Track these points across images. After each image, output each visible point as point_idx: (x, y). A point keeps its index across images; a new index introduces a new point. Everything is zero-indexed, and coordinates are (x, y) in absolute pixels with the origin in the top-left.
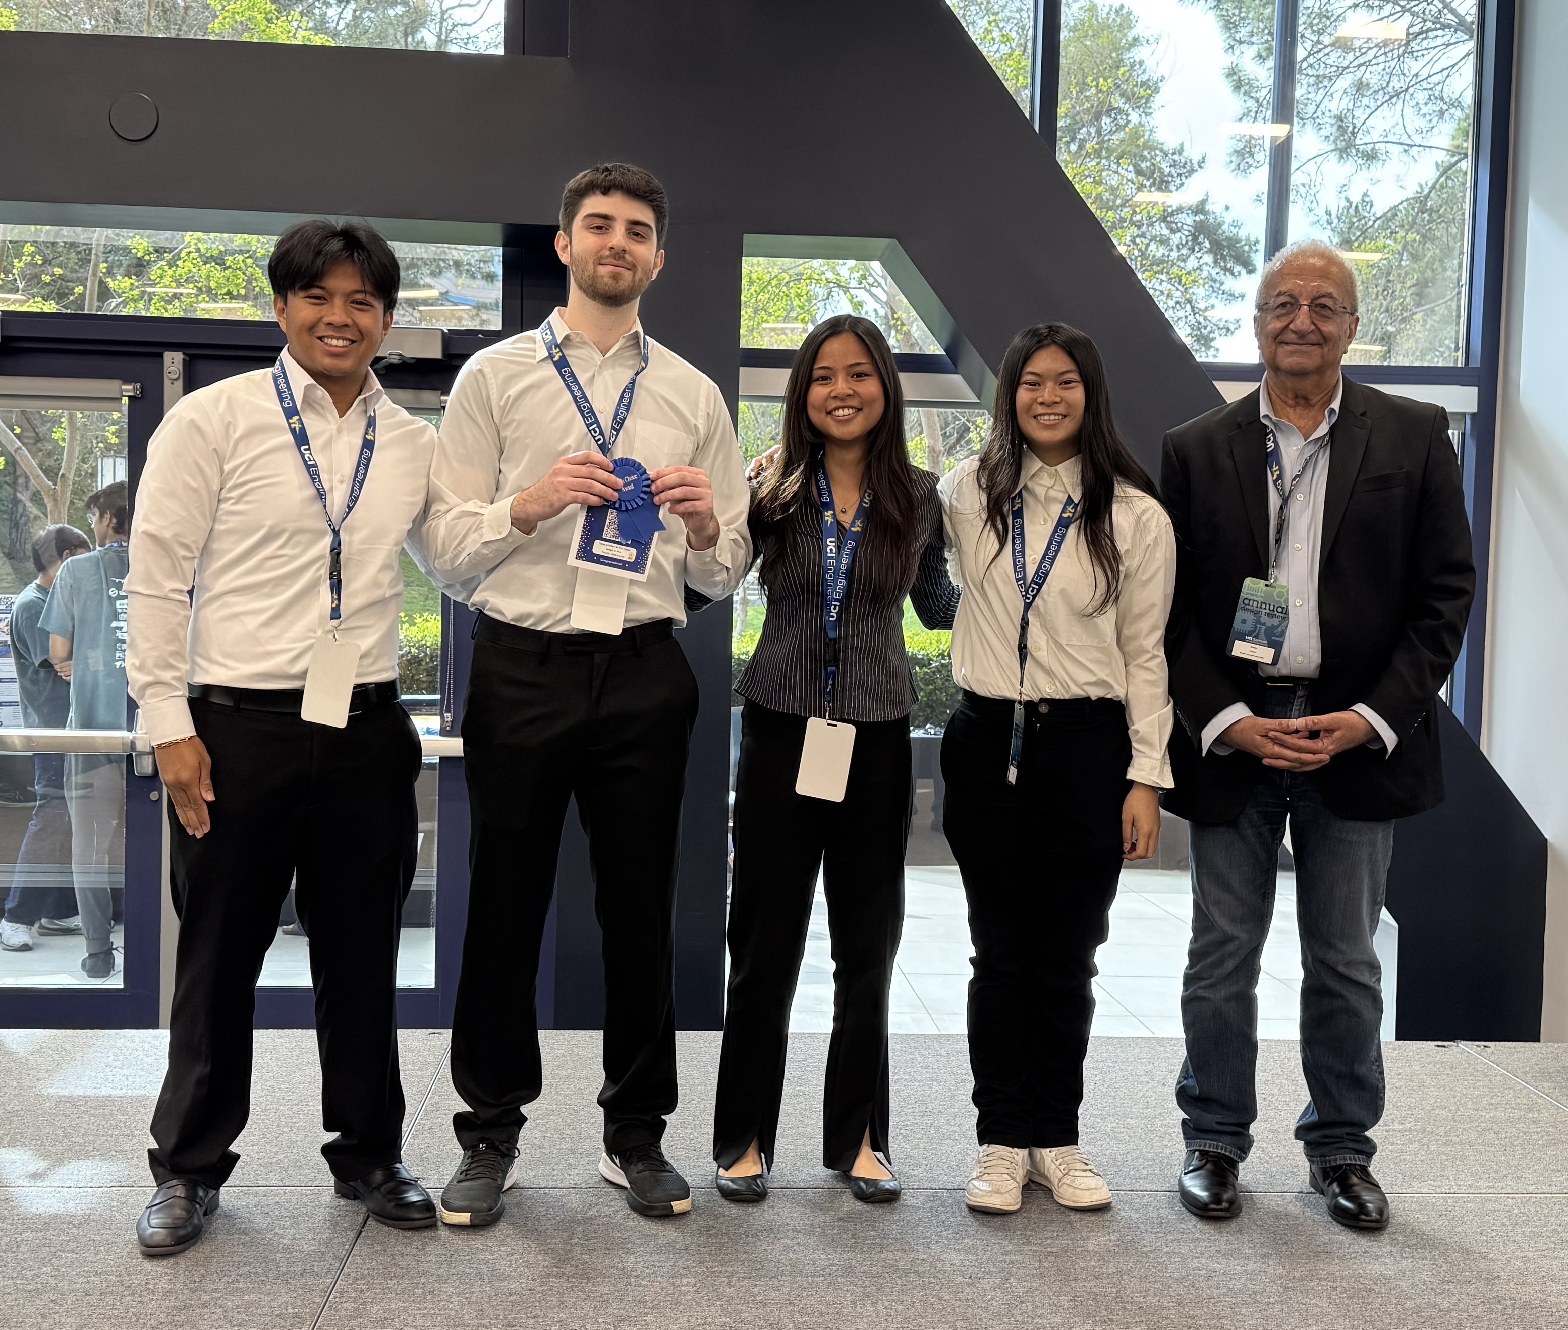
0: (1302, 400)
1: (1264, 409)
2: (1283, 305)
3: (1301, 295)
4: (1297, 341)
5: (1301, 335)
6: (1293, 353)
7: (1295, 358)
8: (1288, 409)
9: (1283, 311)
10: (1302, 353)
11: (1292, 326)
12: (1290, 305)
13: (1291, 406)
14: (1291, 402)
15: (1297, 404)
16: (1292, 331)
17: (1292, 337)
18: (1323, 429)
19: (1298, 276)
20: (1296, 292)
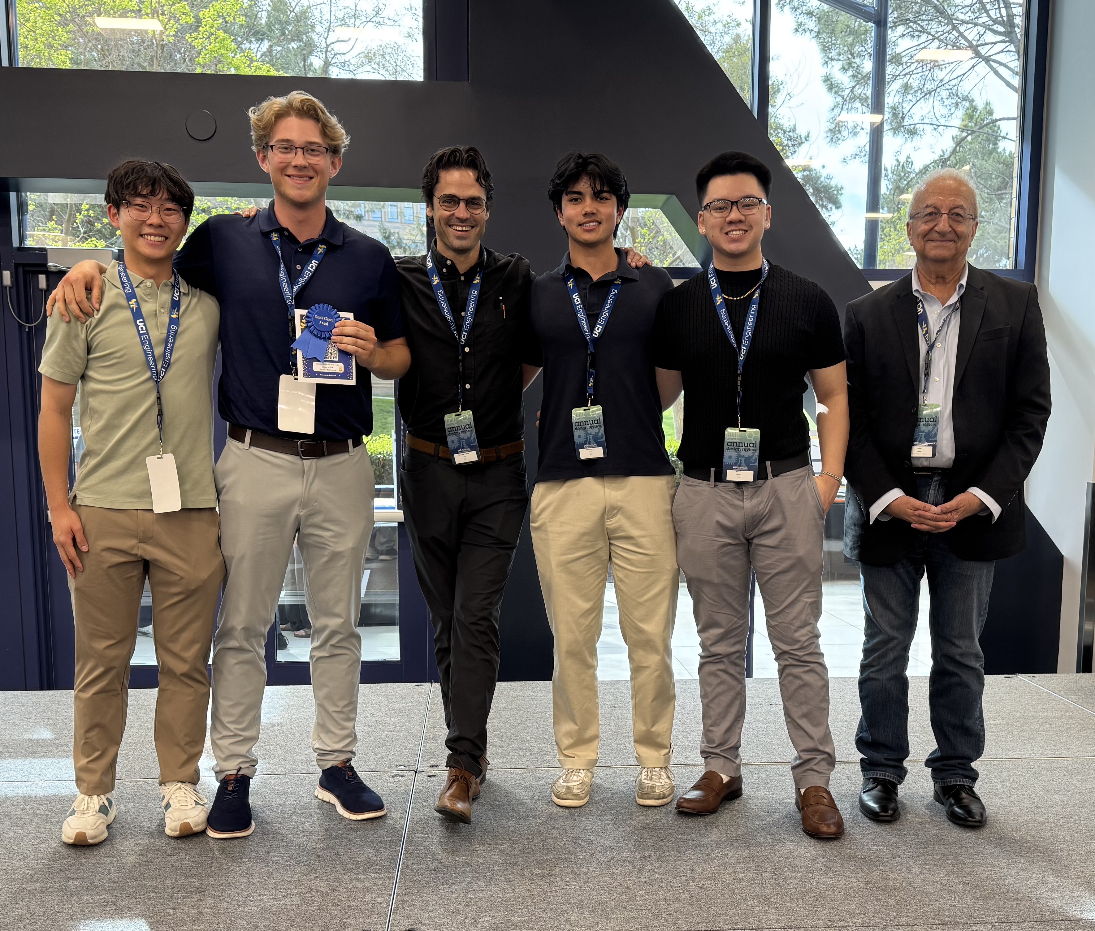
0: (941, 279)
1: (915, 286)
2: (930, 214)
3: (942, 207)
4: (940, 239)
5: (942, 234)
6: (936, 247)
7: (938, 251)
8: (931, 286)
9: (930, 218)
10: (942, 247)
11: (936, 228)
12: (935, 213)
13: (933, 284)
14: (933, 281)
15: (937, 282)
16: (936, 231)
17: (935, 236)
18: (954, 298)
19: (940, 194)
20: (939, 204)
